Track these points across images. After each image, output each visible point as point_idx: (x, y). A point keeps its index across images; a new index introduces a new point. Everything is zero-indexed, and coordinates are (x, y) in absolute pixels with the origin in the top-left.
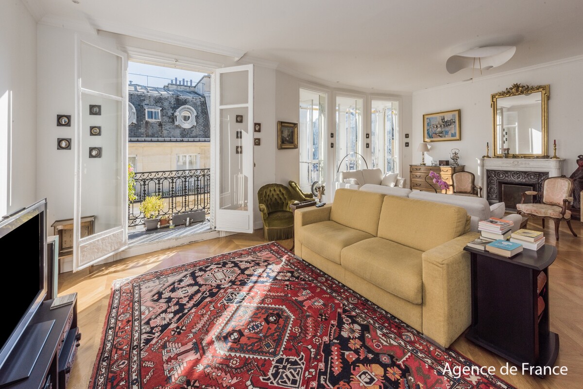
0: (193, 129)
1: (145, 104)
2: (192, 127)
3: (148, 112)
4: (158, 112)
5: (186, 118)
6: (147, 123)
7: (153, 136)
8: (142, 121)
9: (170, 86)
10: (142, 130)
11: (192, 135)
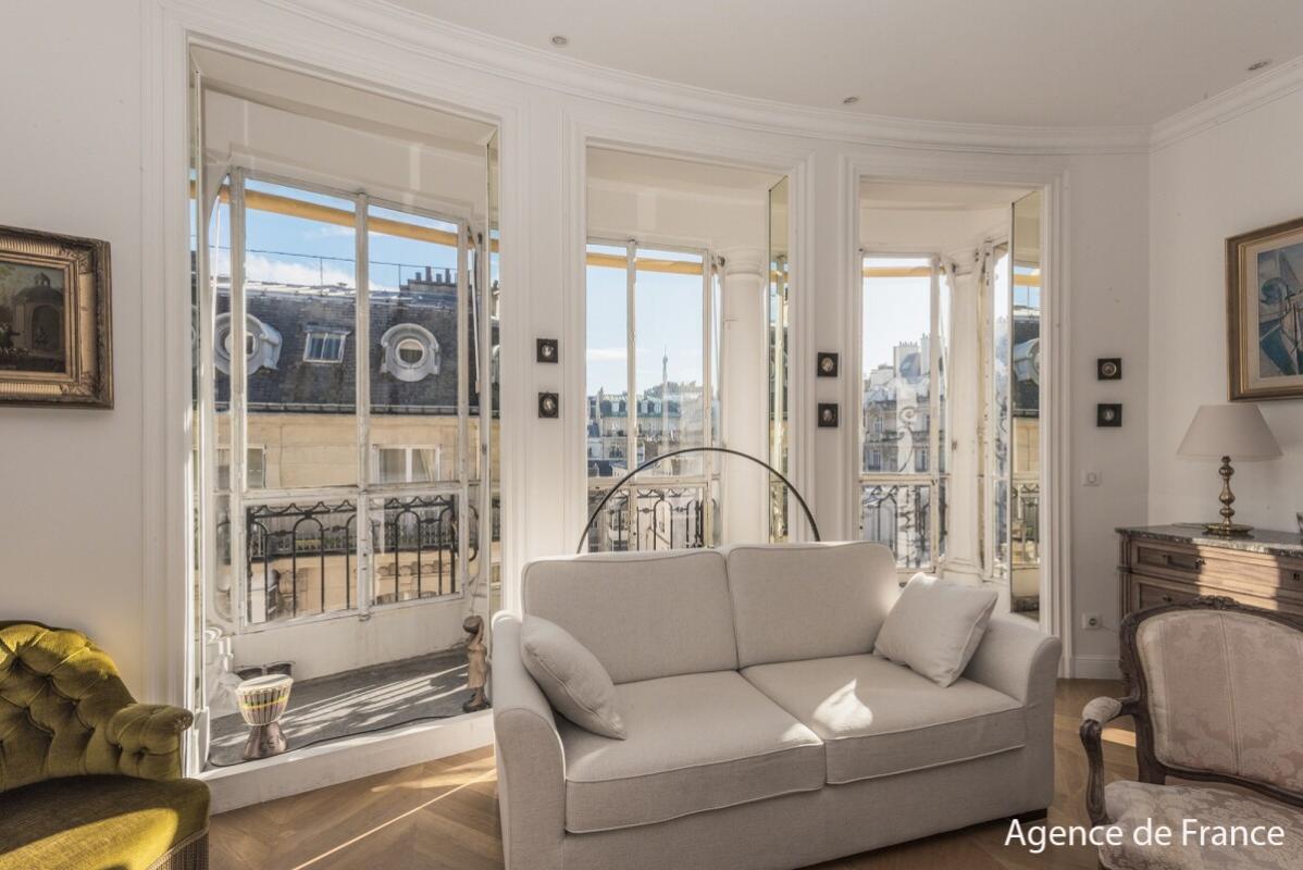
0: (428, 383)
1: (309, 323)
2: (426, 379)
3: (313, 341)
4: (338, 342)
5: (412, 357)
6: (305, 366)
7: (313, 399)
8: (292, 363)
9: (412, 286)
10: (287, 386)
11: (422, 397)
